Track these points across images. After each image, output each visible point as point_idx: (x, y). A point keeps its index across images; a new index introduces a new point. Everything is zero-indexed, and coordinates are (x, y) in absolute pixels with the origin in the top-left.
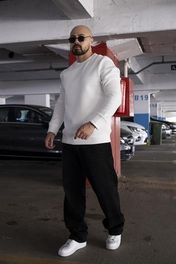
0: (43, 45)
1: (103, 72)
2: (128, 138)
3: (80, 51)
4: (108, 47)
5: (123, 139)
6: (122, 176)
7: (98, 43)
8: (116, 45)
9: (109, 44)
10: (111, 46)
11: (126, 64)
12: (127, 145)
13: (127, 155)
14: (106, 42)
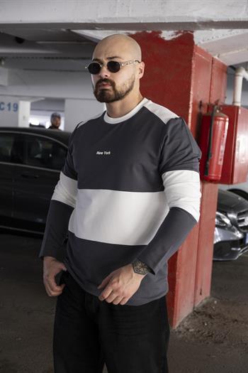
0: (69, 30)
2: (239, 215)
3: (112, 93)
4: (196, 43)
5: (228, 218)
6: (212, 300)
7: (177, 33)
8: (213, 40)
9: (200, 37)
10: (202, 42)
11: (240, 74)
12: (234, 231)
13: (234, 249)
14: (193, 32)
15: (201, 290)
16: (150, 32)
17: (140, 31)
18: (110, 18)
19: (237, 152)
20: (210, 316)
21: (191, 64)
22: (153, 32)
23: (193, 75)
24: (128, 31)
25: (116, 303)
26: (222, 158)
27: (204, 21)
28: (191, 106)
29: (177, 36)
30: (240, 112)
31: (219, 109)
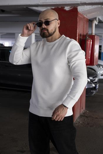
0: (27, 7)
1: (71, 55)
2: (94, 78)
3: (47, 34)
4: (79, 11)
6: (86, 111)
7: (71, 8)
8: (85, 10)
9: (80, 9)
10: (81, 11)
11: (94, 22)
12: (92, 84)
13: (92, 91)
14: (77, 7)
15: (82, 107)
16: (60, 7)
17: (56, 7)
18: (45, 3)
19: (95, 53)
20: (87, 117)
21: (77, 20)
22: (61, 7)
23: (78, 24)
24: (51, 7)
25: (59, 120)
26: (90, 56)
27: (82, 3)
28: (78, 36)
29: (71, 9)
30: (95, 37)
31: (88, 37)
